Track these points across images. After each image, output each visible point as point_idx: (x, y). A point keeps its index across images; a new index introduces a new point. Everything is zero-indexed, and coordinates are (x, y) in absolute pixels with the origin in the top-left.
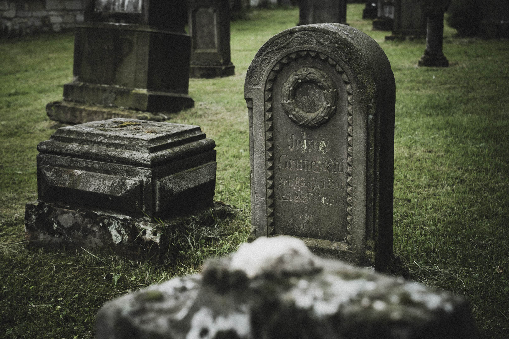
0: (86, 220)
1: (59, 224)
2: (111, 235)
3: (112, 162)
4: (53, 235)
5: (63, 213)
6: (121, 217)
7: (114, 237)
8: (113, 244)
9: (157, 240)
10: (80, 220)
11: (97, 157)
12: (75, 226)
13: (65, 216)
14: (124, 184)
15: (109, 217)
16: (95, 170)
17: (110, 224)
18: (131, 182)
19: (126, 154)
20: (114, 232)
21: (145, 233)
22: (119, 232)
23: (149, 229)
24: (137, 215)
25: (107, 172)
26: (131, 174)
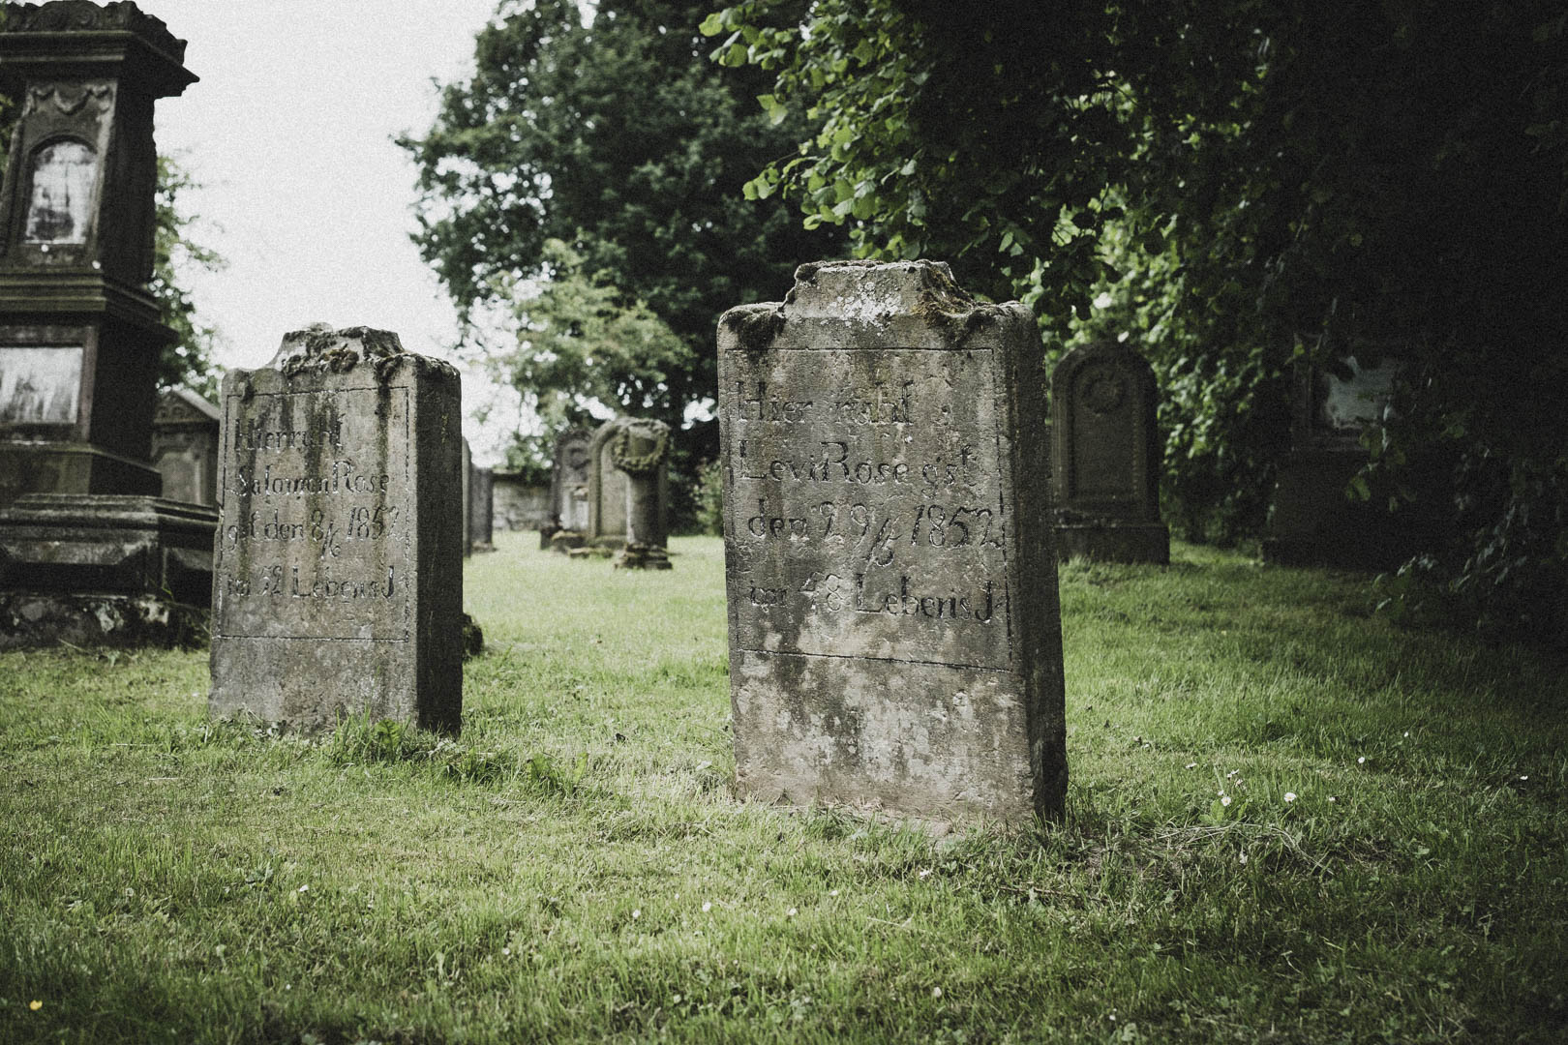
0: (64, 606)
1: (21, 617)
2: (98, 622)
3: (104, 527)
4: (11, 634)
5: (28, 602)
6: (114, 598)
7: (103, 624)
8: (100, 634)
9: (165, 619)
10: (53, 608)
11: (83, 523)
12: (47, 618)
13: (32, 606)
14: (121, 551)
15: (97, 600)
16: (79, 539)
17: (98, 607)
18: (129, 548)
19: (124, 515)
20: (103, 617)
21: (147, 612)
22: (111, 617)
23: (153, 607)
24: (137, 591)
25: (97, 540)
26: (130, 540)
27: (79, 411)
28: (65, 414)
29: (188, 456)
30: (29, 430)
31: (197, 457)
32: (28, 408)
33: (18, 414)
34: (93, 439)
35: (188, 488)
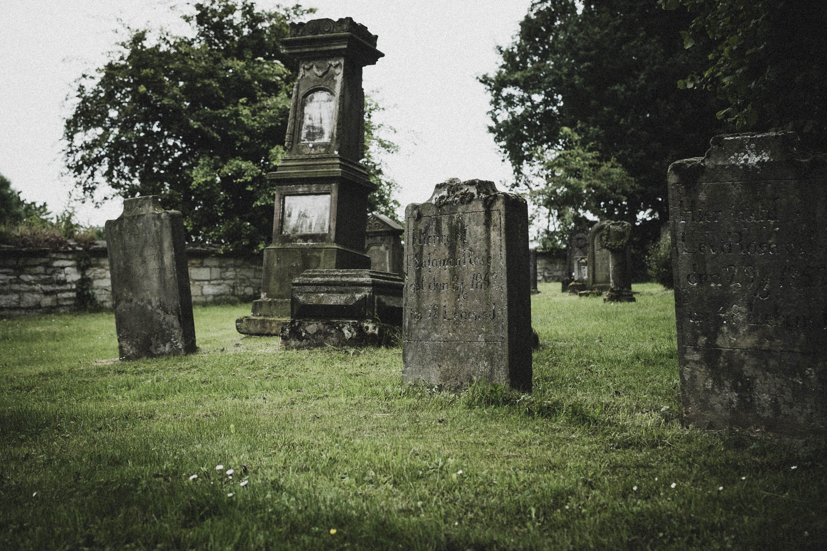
0: (326, 327)
1: (306, 332)
2: (344, 334)
3: (345, 286)
4: (302, 341)
5: (309, 324)
6: (351, 321)
7: (346, 335)
8: (345, 340)
9: (376, 332)
10: (322, 327)
11: (335, 284)
12: (319, 332)
13: (311, 326)
14: (354, 298)
15: (343, 323)
16: (333, 292)
17: (343, 327)
18: (358, 296)
19: (355, 279)
20: (346, 331)
21: (367, 328)
22: (350, 331)
23: (371, 326)
24: (363, 318)
25: (342, 293)
26: (358, 292)
27: (329, 227)
28: (322, 229)
29: (382, 248)
30: (305, 238)
31: (387, 248)
32: (304, 226)
33: (300, 229)
34: (337, 241)
35: (383, 265)
